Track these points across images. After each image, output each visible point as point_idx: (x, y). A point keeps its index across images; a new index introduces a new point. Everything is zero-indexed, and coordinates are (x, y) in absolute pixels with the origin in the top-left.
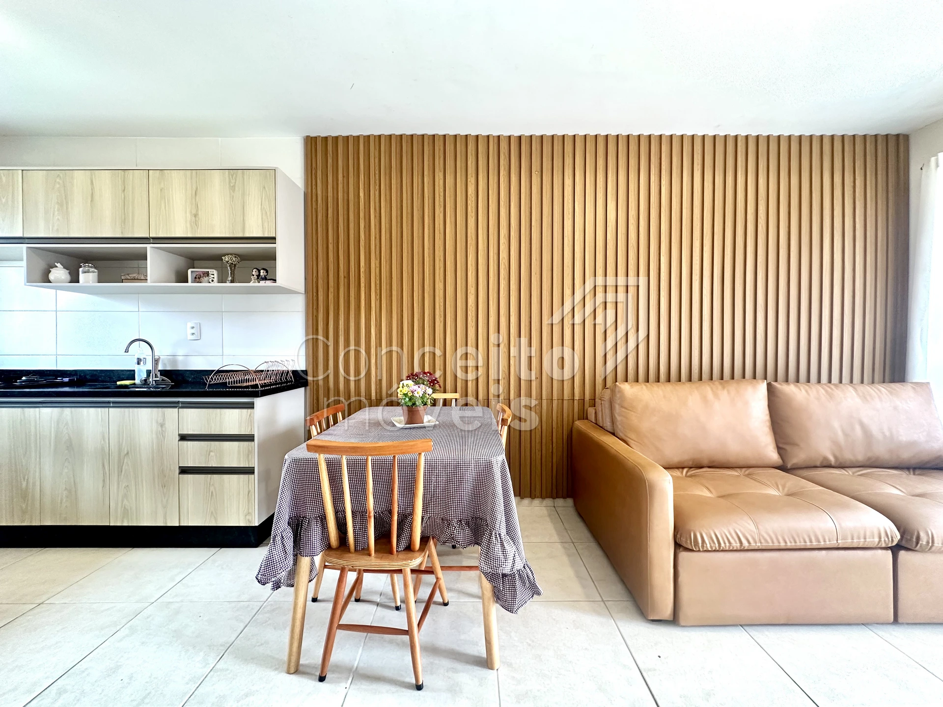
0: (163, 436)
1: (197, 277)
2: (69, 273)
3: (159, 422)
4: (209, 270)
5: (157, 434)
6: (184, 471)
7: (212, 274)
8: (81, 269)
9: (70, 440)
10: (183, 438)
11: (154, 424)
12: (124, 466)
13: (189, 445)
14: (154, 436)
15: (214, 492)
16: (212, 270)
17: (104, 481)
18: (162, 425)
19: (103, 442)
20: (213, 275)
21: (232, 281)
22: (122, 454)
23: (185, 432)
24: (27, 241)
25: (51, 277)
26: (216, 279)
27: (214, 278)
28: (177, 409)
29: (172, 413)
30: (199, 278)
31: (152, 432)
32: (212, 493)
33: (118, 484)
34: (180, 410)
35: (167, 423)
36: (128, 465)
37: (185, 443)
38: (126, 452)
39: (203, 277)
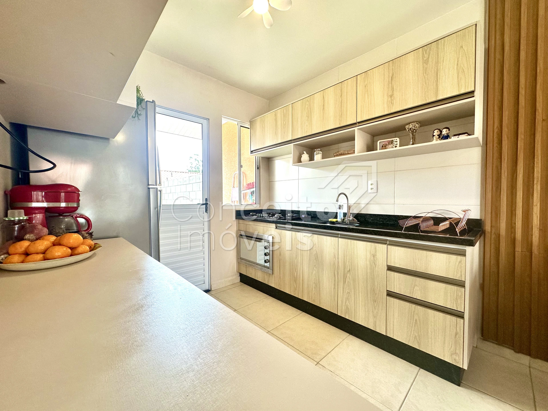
0: (374, 264)
1: (384, 146)
2: (309, 156)
3: (372, 253)
4: (394, 139)
5: (370, 262)
6: (390, 294)
7: (395, 142)
8: (315, 153)
9: (317, 254)
10: (390, 268)
11: (368, 254)
12: (347, 278)
13: (396, 276)
14: (368, 263)
15: (418, 320)
16: (396, 139)
17: (335, 285)
18: (374, 256)
19: (334, 259)
20: (397, 142)
21: (413, 144)
22: (346, 271)
23: (393, 265)
24: (293, 141)
25: (302, 159)
26: (398, 145)
27: (397, 144)
28: (386, 246)
29: (381, 248)
30: (385, 146)
31: (366, 259)
32: (416, 320)
33: (343, 290)
34: (389, 247)
35: (378, 254)
36: (350, 278)
37: (392, 274)
38: (348, 270)
39: (388, 145)
